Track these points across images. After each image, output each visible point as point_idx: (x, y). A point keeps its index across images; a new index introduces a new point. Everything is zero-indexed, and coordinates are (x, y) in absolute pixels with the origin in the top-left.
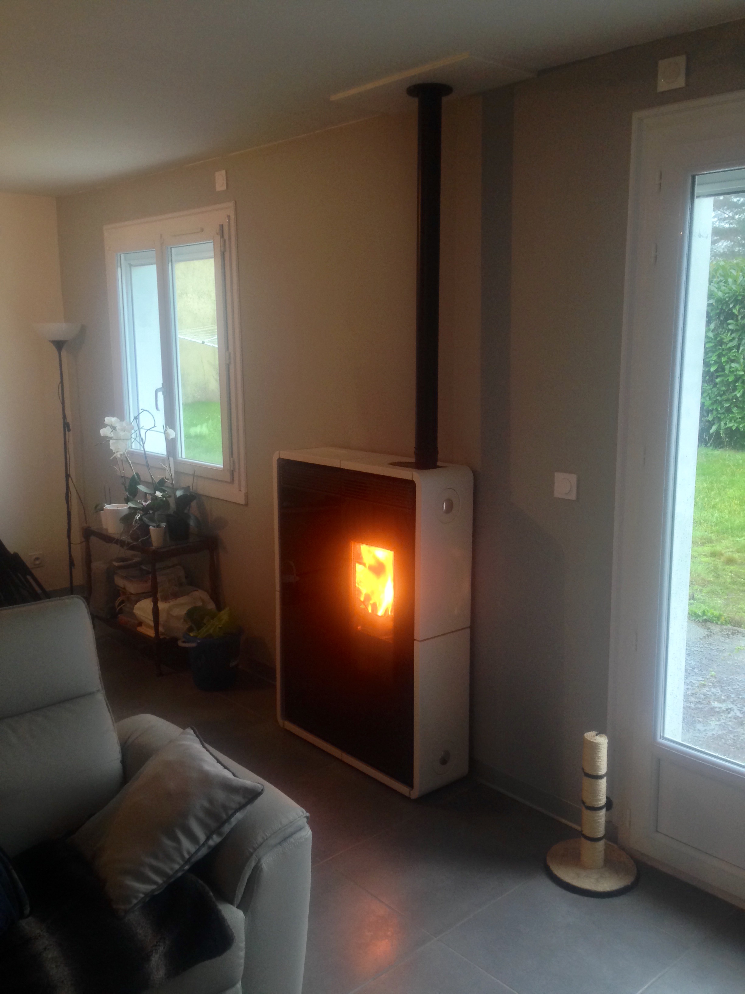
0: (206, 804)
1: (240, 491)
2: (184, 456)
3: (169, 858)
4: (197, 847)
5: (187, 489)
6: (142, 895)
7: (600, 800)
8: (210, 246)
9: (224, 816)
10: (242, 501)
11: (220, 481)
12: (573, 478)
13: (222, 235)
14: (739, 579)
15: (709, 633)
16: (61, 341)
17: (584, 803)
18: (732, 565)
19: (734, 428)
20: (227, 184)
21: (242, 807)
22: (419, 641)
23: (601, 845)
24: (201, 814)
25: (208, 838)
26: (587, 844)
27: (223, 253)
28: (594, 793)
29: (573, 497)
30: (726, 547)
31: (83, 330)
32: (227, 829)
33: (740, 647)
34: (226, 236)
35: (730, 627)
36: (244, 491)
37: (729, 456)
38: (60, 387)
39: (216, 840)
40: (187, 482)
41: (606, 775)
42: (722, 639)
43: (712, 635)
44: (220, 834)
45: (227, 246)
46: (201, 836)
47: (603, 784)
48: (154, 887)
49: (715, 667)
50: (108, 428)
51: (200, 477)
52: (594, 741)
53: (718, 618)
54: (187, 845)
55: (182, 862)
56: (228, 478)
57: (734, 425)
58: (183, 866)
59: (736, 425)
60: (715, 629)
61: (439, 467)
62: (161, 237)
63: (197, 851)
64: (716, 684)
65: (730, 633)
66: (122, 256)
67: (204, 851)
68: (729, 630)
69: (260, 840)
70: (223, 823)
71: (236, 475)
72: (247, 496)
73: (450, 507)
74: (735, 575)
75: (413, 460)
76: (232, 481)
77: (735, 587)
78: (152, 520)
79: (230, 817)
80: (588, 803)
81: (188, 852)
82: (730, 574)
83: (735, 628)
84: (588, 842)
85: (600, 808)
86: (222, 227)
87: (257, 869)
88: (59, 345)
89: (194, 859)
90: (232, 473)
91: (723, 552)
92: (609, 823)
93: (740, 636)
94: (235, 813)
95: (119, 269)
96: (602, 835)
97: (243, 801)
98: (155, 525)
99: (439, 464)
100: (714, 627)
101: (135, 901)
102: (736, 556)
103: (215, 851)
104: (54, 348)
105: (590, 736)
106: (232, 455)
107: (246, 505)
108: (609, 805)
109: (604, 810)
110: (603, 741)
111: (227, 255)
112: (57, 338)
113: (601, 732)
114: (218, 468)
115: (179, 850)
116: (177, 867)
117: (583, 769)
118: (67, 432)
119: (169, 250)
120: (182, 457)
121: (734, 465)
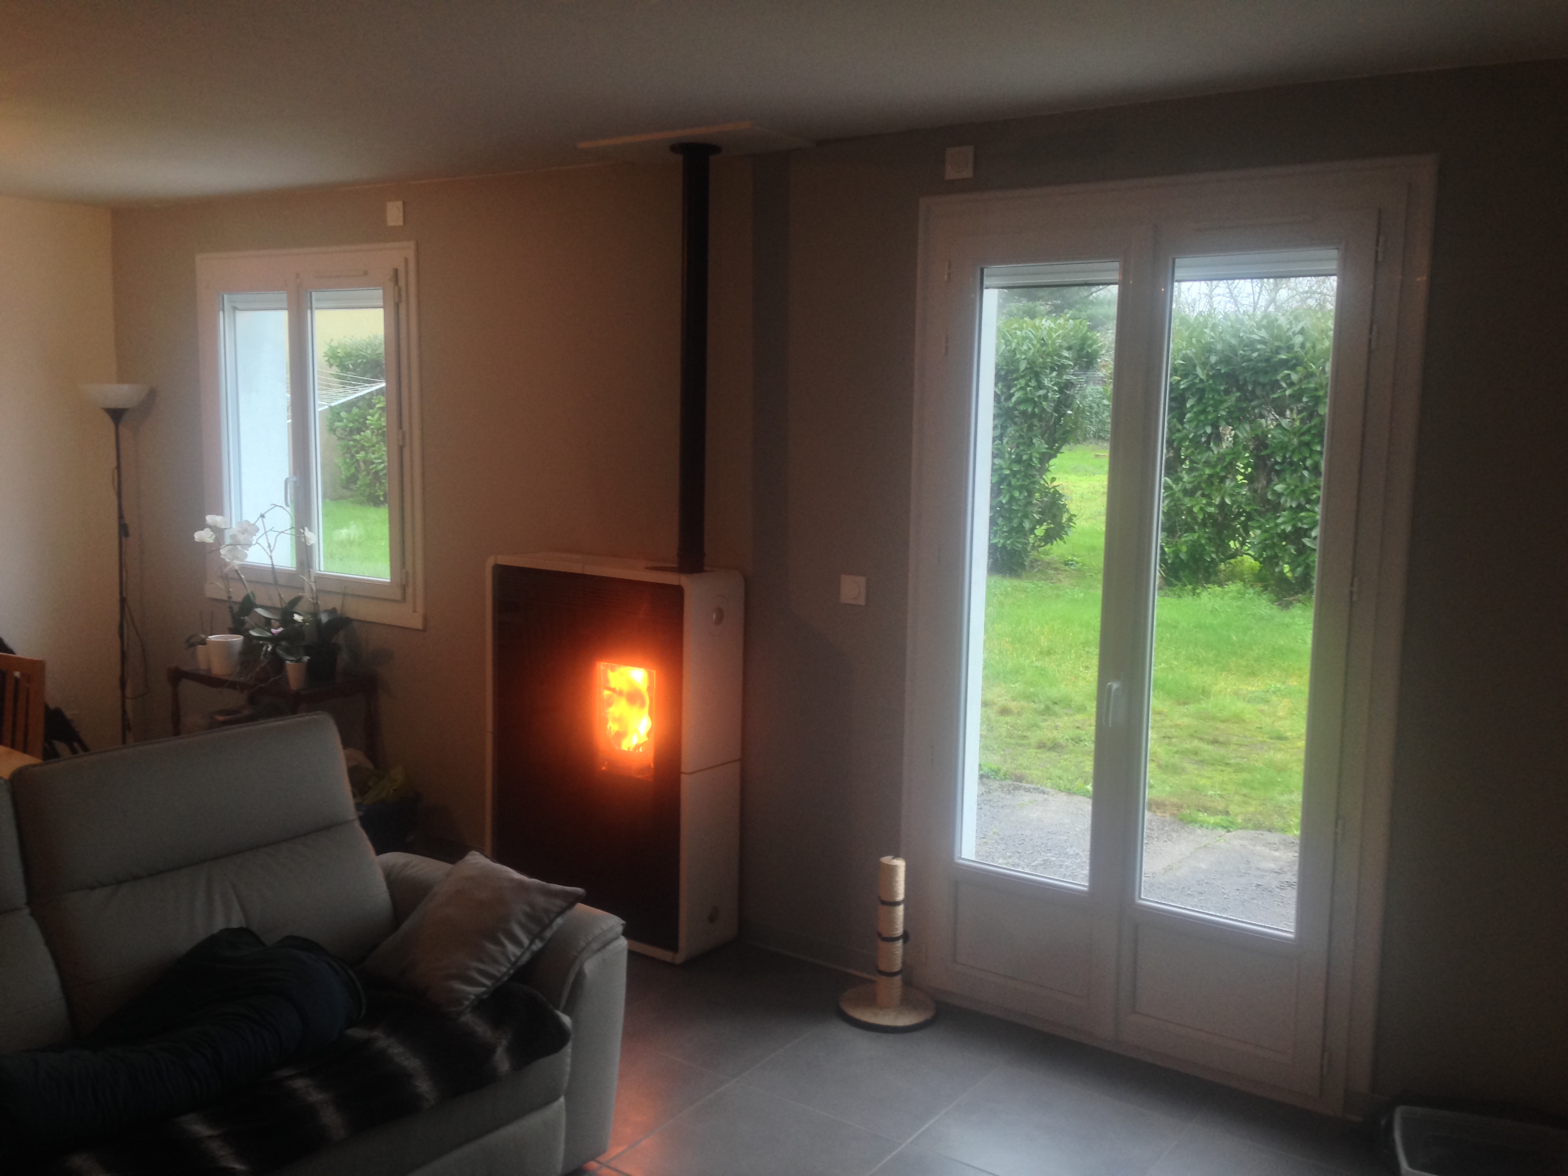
0: (527, 909)
1: (415, 611)
2: (322, 569)
3: (495, 961)
4: (522, 950)
5: (333, 611)
6: (473, 997)
7: (897, 929)
8: (379, 293)
9: (547, 921)
10: (420, 626)
11: (385, 600)
12: (862, 580)
13: (396, 281)
14: (1016, 732)
15: (987, 790)
16: (119, 409)
17: (879, 935)
18: (1007, 716)
19: (1000, 546)
20: (405, 217)
21: (562, 912)
22: (686, 773)
23: (898, 979)
24: (523, 920)
25: (532, 942)
26: (882, 980)
27: (397, 305)
28: (891, 921)
29: (862, 602)
30: (998, 695)
31: (152, 394)
32: (548, 934)
33: (1023, 802)
34: (402, 283)
35: (1010, 782)
36: (420, 609)
37: (995, 582)
38: (116, 475)
39: (538, 945)
40: (335, 603)
41: (904, 901)
42: (1002, 795)
43: (991, 792)
44: (542, 939)
45: (403, 294)
46: (526, 941)
47: (900, 910)
48: (483, 989)
49: (997, 824)
50: (207, 530)
51: (353, 595)
52: (891, 864)
53: (997, 772)
54: (512, 949)
55: (509, 965)
56: (398, 595)
57: (999, 541)
58: (509, 969)
59: (1002, 541)
60: (995, 785)
61: (705, 571)
62: (298, 276)
63: (523, 954)
64: (999, 841)
65: (1010, 789)
66: (226, 296)
67: (527, 957)
68: (1010, 785)
69: (583, 944)
70: (545, 927)
71: (410, 590)
72: (426, 619)
73: (720, 620)
74: (1012, 727)
75: (676, 565)
76: (404, 598)
77: (1013, 741)
78: (288, 651)
79: (552, 921)
80: (885, 935)
81: (514, 955)
82: (1005, 726)
83: (1015, 783)
84: (884, 978)
85: (897, 939)
86: (396, 271)
87: (580, 974)
88: (116, 415)
89: (520, 963)
90: (404, 588)
91: (996, 700)
92: (905, 954)
93: (1022, 792)
94: (556, 918)
95: (221, 313)
96: (899, 969)
97: (564, 904)
98: (294, 659)
99: (706, 568)
100: (992, 783)
101: (467, 1003)
102: (1013, 705)
103: (537, 957)
104: (107, 419)
105: (886, 860)
106: (404, 565)
107: (424, 630)
108: (905, 937)
109: (900, 943)
110: (900, 864)
111: (403, 306)
112: (112, 405)
113: (897, 856)
114: (385, 582)
115: (505, 953)
116: (504, 969)
117: (879, 897)
118: (124, 539)
119: (308, 295)
120: (320, 570)
121: (1001, 594)
